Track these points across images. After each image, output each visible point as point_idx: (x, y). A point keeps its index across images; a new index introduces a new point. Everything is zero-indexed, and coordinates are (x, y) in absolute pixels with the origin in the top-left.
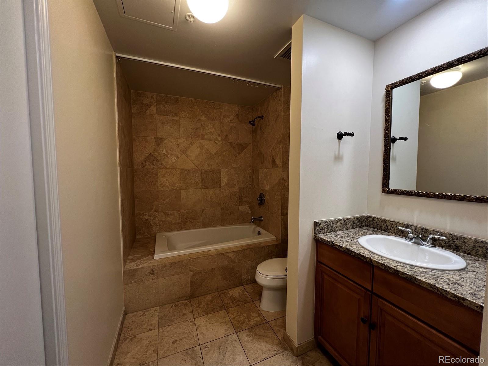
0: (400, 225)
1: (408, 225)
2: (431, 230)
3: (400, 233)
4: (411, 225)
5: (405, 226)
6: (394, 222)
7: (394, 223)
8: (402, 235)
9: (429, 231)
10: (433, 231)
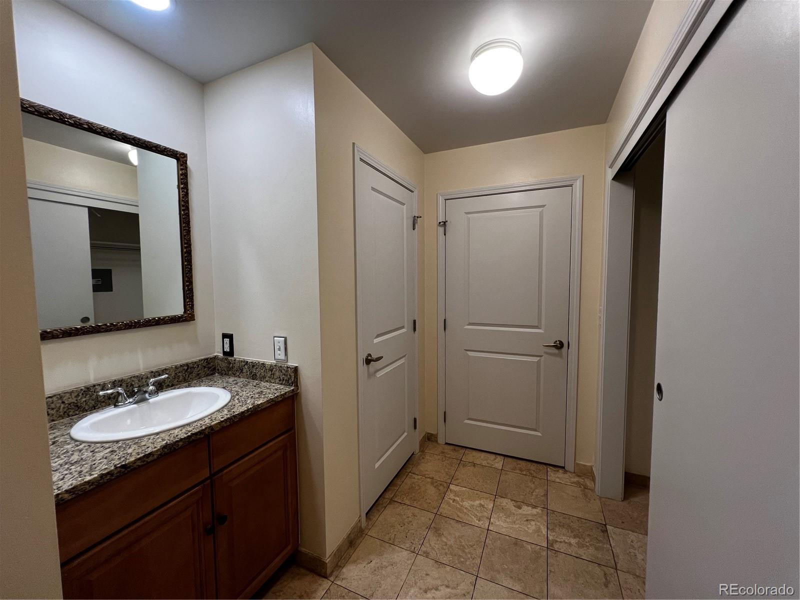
0: (71, 395)
1: (88, 388)
2: (128, 379)
3: (72, 411)
4: (94, 386)
5: (82, 392)
6: (55, 396)
7: (55, 399)
8: (77, 412)
9: (124, 381)
10: (131, 378)
